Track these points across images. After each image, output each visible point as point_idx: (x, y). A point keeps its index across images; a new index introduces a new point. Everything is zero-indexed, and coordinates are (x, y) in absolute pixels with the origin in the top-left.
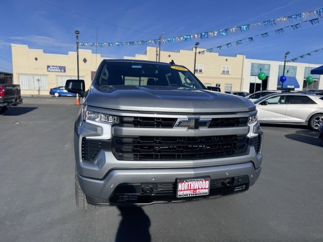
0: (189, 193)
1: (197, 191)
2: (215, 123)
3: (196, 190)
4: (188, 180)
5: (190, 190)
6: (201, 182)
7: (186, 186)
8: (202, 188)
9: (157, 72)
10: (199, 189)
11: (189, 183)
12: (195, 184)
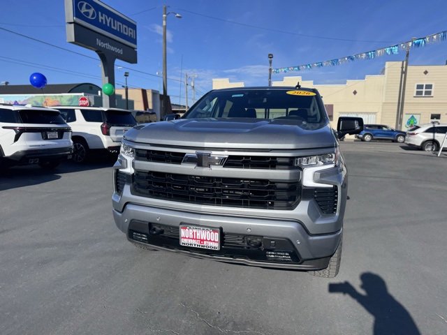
0: (195, 243)
1: (205, 242)
2: (231, 162)
3: (203, 240)
4: (192, 227)
5: (196, 239)
6: (208, 232)
7: (191, 234)
8: (210, 241)
9: (265, 100)
10: (206, 240)
11: (195, 231)
12: (203, 234)
